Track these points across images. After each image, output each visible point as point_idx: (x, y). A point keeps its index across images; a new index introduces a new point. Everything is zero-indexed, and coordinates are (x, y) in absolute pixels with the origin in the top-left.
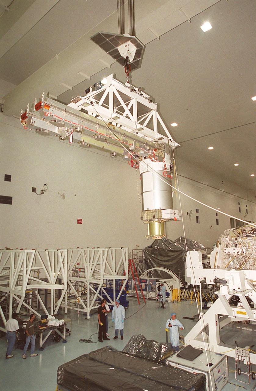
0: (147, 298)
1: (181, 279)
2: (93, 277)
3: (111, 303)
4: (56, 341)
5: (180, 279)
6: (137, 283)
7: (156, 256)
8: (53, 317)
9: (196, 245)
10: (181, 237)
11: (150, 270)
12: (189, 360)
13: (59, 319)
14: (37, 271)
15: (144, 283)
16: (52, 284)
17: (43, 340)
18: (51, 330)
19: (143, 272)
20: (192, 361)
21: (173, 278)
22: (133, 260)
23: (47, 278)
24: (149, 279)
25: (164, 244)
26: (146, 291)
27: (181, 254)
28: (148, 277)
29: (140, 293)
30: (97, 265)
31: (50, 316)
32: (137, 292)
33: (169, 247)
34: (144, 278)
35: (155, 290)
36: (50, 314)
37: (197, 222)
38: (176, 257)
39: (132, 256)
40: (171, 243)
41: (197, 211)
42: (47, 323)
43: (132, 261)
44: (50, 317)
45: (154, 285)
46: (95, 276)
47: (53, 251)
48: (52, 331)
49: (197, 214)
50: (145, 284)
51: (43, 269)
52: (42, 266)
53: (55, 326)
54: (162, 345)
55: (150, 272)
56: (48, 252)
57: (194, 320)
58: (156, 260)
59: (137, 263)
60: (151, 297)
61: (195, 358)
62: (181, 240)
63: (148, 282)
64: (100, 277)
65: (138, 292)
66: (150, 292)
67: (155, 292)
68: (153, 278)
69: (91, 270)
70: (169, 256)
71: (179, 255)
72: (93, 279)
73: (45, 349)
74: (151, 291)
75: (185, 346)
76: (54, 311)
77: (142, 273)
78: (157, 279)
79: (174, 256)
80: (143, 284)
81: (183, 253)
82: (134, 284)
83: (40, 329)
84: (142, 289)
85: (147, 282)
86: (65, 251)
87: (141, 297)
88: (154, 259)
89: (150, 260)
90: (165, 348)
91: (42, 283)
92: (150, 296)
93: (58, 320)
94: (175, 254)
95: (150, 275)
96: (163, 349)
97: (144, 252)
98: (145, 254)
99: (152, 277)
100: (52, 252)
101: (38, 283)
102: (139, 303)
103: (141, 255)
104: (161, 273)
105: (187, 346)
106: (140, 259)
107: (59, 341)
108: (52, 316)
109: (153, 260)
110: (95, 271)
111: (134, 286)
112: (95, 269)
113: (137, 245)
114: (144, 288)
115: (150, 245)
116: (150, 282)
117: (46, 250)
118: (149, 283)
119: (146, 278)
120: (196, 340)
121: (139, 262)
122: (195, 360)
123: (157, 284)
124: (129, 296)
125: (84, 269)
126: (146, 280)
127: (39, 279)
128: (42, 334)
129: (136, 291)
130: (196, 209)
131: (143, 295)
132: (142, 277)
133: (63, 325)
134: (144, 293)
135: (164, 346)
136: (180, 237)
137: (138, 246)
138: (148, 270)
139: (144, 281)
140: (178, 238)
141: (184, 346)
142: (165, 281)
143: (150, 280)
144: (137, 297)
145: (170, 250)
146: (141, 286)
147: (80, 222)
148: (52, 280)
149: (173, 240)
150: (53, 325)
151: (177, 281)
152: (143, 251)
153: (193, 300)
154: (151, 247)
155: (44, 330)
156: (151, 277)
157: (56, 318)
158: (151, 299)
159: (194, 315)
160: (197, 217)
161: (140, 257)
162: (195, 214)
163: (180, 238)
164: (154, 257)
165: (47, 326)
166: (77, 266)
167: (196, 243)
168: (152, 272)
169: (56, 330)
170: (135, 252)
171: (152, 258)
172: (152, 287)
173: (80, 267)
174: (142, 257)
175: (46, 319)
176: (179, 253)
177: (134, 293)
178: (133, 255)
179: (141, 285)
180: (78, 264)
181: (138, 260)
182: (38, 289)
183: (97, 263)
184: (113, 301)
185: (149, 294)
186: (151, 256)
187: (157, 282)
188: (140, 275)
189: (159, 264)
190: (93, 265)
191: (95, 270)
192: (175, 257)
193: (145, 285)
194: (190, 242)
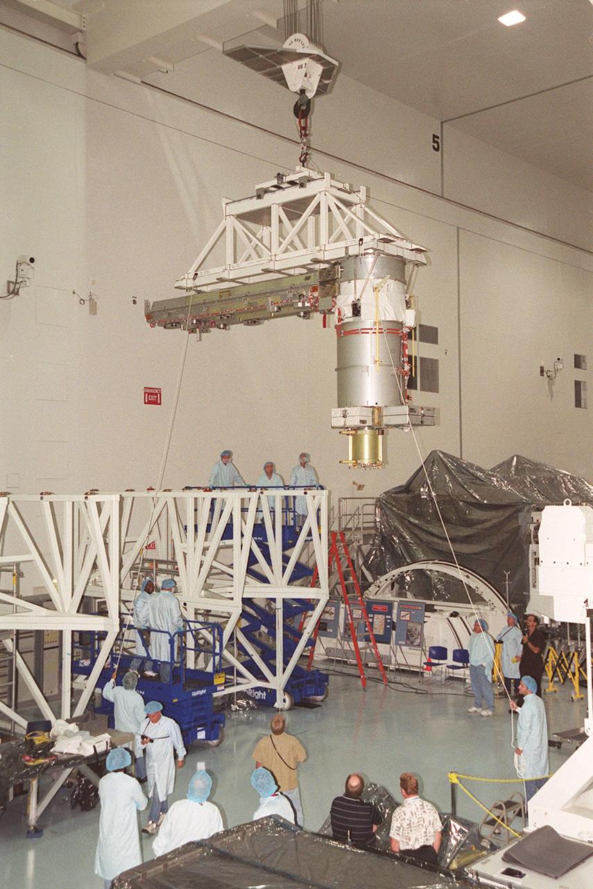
0: (392, 667)
1: (513, 606)
2: (206, 590)
3: (267, 680)
4: (81, 805)
5: (510, 607)
6: (357, 613)
7: (424, 523)
8: (73, 727)
9: (570, 485)
10: (517, 456)
11: (404, 569)
12: (546, 874)
13: (95, 733)
14: (10, 571)
15: (380, 616)
16: (64, 614)
17: (39, 800)
18: (66, 767)
19: (375, 579)
20: (556, 878)
21: (483, 600)
22: (343, 535)
23: (48, 595)
24: (400, 603)
25: (454, 479)
26: (388, 643)
27: (514, 516)
28: (394, 594)
29: (368, 651)
30: (221, 550)
31: (62, 722)
32: (356, 645)
33: (471, 491)
34: (380, 597)
35: (418, 640)
36: (58, 716)
37: (578, 404)
38: (498, 527)
39: (337, 521)
40: (477, 478)
41: (578, 362)
42: (52, 745)
43: (339, 537)
44: (59, 726)
45: (418, 623)
46: (211, 586)
47: (66, 501)
48: (69, 771)
49: (579, 375)
50: (386, 619)
51: (31, 561)
52: (28, 552)
53: (82, 756)
54: (452, 822)
55: (402, 577)
56: (51, 503)
57: (559, 747)
58: (423, 536)
59: (355, 545)
60: (402, 665)
61: (568, 871)
62: (517, 466)
63: (395, 611)
64: (229, 589)
65: (361, 644)
66: (400, 645)
67: (419, 646)
68: (410, 597)
69: (201, 565)
70: (470, 523)
71: (509, 519)
72: (206, 597)
73: (46, 832)
74: (406, 645)
75: (530, 829)
76: (73, 706)
77: (370, 579)
78: (428, 602)
79: (488, 524)
80: (379, 621)
81: (520, 514)
82: (346, 619)
83: (27, 766)
84: (376, 636)
85: (390, 613)
86: (111, 501)
87: (369, 665)
88: (417, 531)
89: (401, 537)
90: (461, 831)
91: (31, 611)
92: (401, 660)
93: (91, 734)
94: (494, 517)
95: (402, 587)
96: (455, 834)
97: (381, 509)
98: (383, 514)
99: (408, 593)
100: (62, 503)
101: (16, 610)
102: (364, 684)
103: (371, 518)
104: (440, 580)
105: (539, 831)
106: (366, 532)
107: (94, 807)
108: (69, 721)
109: (415, 535)
110: (214, 571)
111: (346, 625)
112: (215, 564)
113: (354, 483)
114: (382, 633)
115: (403, 482)
116: (403, 613)
117: (44, 496)
118: (399, 614)
119: (388, 596)
120: (568, 810)
121: (361, 542)
122: (566, 876)
123: (426, 619)
124: (327, 660)
125: (174, 563)
126: (390, 605)
127: (18, 597)
128: (35, 783)
129: (352, 644)
130: (575, 355)
131: (379, 658)
132: (371, 594)
133: (106, 753)
134: (383, 649)
135: (458, 827)
136: (513, 455)
137: (360, 487)
138: (396, 572)
139: (380, 608)
140: (506, 458)
141: (525, 830)
142: (456, 610)
143: (404, 606)
144: (354, 662)
145: (474, 501)
146: (372, 624)
147: (152, 398)
148: (67, 601)
149: (488, 466)
150: (75, 751)
151: (499, 612)
152: (380, 503)
153: (556, 679)
154: (407, 489)
155: (44, 769)
156: (406, 598)
157: (80, 729)
158: (403, 671)
159: (558, 732)
160: (578, 384)
161: (365, 525)
162: (569, 375)
163: (513, 458)
164: (415, 525)
165: (52, 755)
166: (150, 554)
167: (572, 478)
168: (408, 578)
169: (84, 768)
170: (349, 507)
171: (411, 527)
172: (408, 631)
173: (158, 558)
174: (372, 525)
175: (46, 734)
176: (508, 512)
177: (346, 648)
178: (340, 518)
179: (371, 620)
180: (151, 546)
181: (359, 536)
182: (18, 631)
183: (221, 544)
184: (275, 675)
185: (399, 654)
186: (407, 523)
187: (427, 614)
188: (366, 586)
189: (436, 550)
190: (205, 550)
191: (212, 567)
192: (491, 527)
193: (386, 623)
194: (547, 475)
